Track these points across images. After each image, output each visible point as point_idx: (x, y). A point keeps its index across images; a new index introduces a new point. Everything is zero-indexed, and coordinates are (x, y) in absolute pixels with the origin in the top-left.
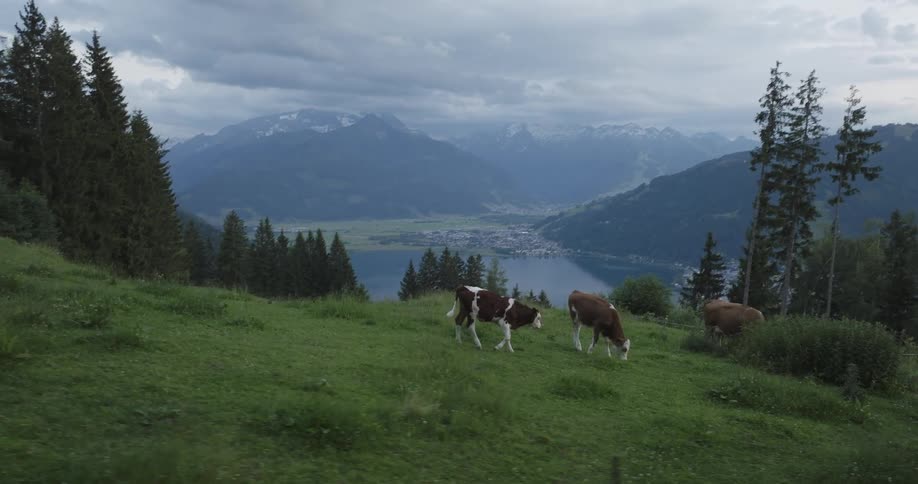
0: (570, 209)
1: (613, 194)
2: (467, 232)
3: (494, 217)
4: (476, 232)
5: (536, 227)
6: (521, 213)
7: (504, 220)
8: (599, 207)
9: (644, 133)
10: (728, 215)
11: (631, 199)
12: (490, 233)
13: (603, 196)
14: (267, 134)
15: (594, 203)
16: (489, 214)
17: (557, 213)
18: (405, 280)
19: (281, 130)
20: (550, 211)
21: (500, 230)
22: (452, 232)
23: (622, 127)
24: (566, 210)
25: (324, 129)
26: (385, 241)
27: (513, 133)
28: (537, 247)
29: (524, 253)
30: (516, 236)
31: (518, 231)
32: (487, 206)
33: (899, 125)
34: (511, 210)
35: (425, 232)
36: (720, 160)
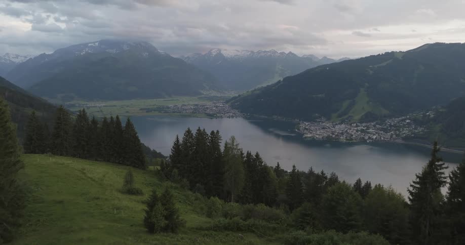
0: (244, 92)
1: (265, 85)
2: (192, 105)
3: (206, 97)
4: (196, 105)
5: (227, 102)
6: (219, 95)
7: (210, 99)
8: (258, 92)
9: (279, 54)
10: (320, 96)
11: (274, 88)
12: (204, 106)
13: (260, 86)
14: (82, 54)
15: (255, 90)
16: (203, 96)
17: (237, 95)
18: (173, 147)
19: (90, 51)
20: (233, 94)
21: (209, 104)
22: (183, 105)
23: (268, 52)
24: (241, 93)
25: (114, 51)
26: (148, 110)
27: (214, 54)
28: (228, 113)
29: (222, 116)
30: (217, 107)
31: (218, 105)
32: (202, 92)
33: (396, 52)
34: (214, 93)
35: (170, 106)
36: (316, 68)
